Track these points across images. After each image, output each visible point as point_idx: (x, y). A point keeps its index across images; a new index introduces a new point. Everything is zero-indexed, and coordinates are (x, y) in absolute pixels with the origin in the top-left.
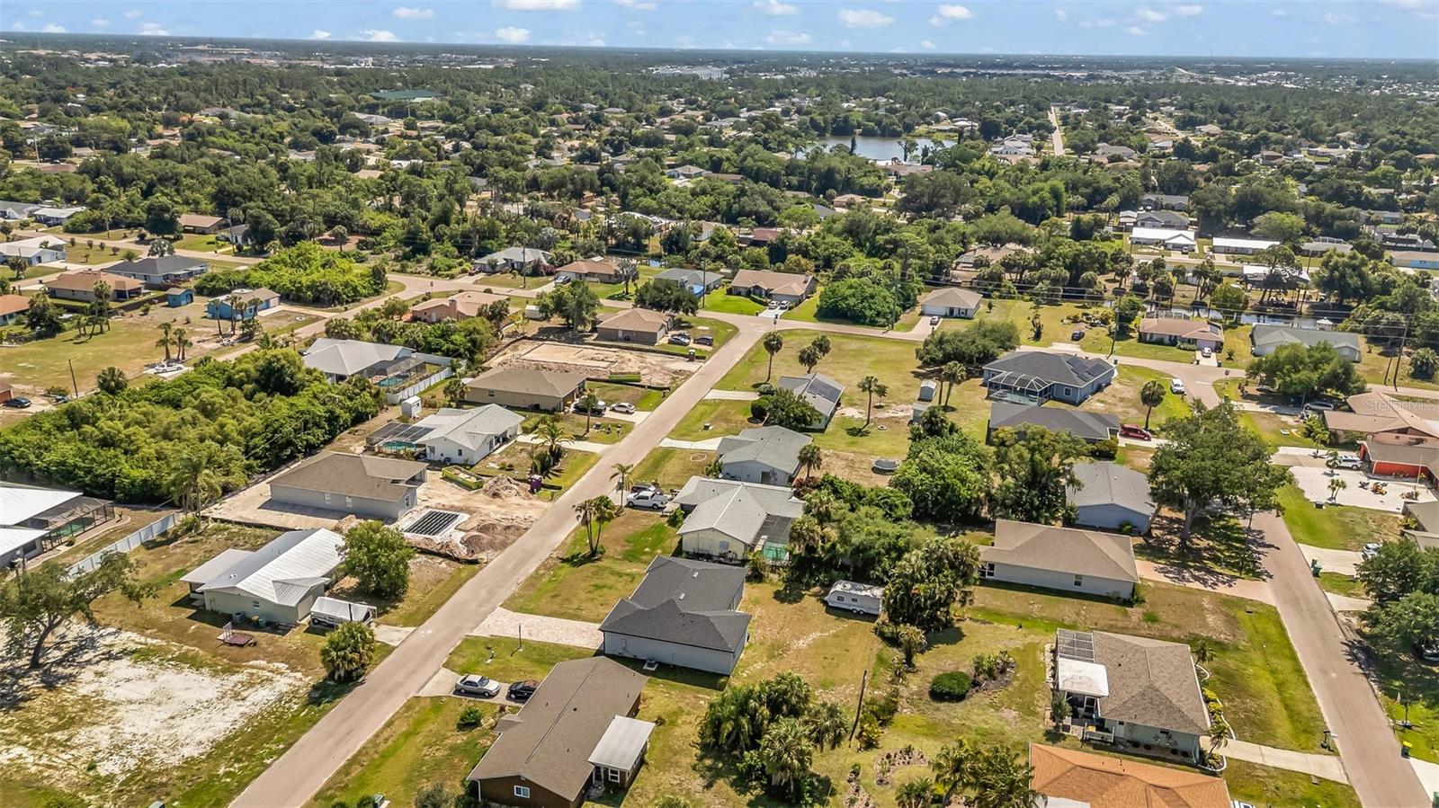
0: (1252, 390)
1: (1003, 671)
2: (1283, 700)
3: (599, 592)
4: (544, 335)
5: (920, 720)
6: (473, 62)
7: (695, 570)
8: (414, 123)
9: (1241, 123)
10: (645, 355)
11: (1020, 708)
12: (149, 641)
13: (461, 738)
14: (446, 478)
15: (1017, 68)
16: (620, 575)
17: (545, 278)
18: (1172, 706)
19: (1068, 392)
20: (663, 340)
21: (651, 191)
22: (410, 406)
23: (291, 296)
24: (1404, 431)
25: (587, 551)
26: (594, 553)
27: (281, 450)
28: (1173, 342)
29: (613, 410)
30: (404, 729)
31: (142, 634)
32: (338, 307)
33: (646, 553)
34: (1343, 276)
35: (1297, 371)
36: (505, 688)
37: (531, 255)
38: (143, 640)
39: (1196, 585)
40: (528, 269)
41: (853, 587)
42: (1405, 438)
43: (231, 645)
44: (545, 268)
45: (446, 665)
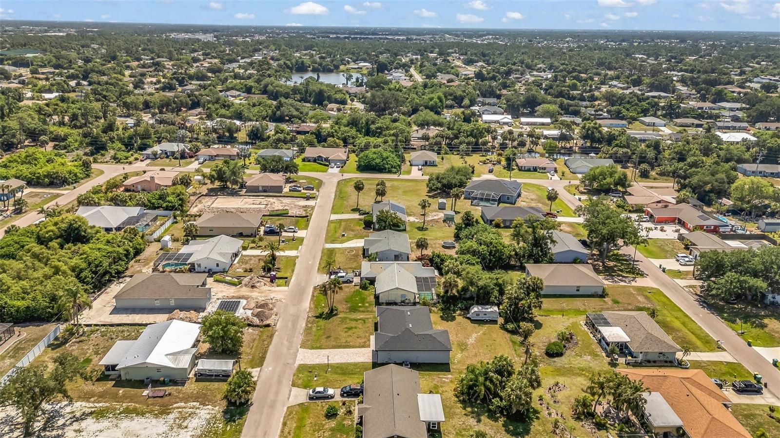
0: (582, 189)
1: (571, 338)
2: (688, 330)
3: (351, 331)
4: (212, 193)
5: (551, 368)
6: (46, 31)
7: (407, 311)
8: (37, 69)
9: (493, 61)
10: (280, 198)
11: (590, 354)
12: (96, 405)
13: (333, 423)
14: (216, 281)
15: (369, 34)
16: (356, 320)
17: (189, 160)
18: (661, 341)
19: (508, 198)
20: (286, 189)
21: (225, 106)
22: (167, 242)
23: (33, 182)
24: (659, 202)
25: (326, 310)
26: (332, 310)
27: (102, 277)
28: (535, 170)
29: (286, 231)
30: (295, 425)
31: (88, 401)
32: (67, 187)
33: (360, 307)
34: (593, 133)
35: (605, 179)
36: (338, 391)
37: (175, 147)
38: (91, 405)
39: (622, 284)
40: (178, 155)
41: (482, 308)
42: (660, 205)
43: (154, 397)
44: (188, 154)
45: (293, 385)
